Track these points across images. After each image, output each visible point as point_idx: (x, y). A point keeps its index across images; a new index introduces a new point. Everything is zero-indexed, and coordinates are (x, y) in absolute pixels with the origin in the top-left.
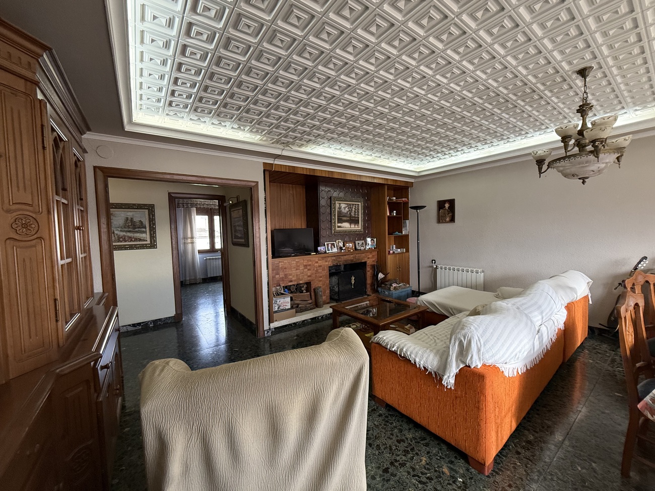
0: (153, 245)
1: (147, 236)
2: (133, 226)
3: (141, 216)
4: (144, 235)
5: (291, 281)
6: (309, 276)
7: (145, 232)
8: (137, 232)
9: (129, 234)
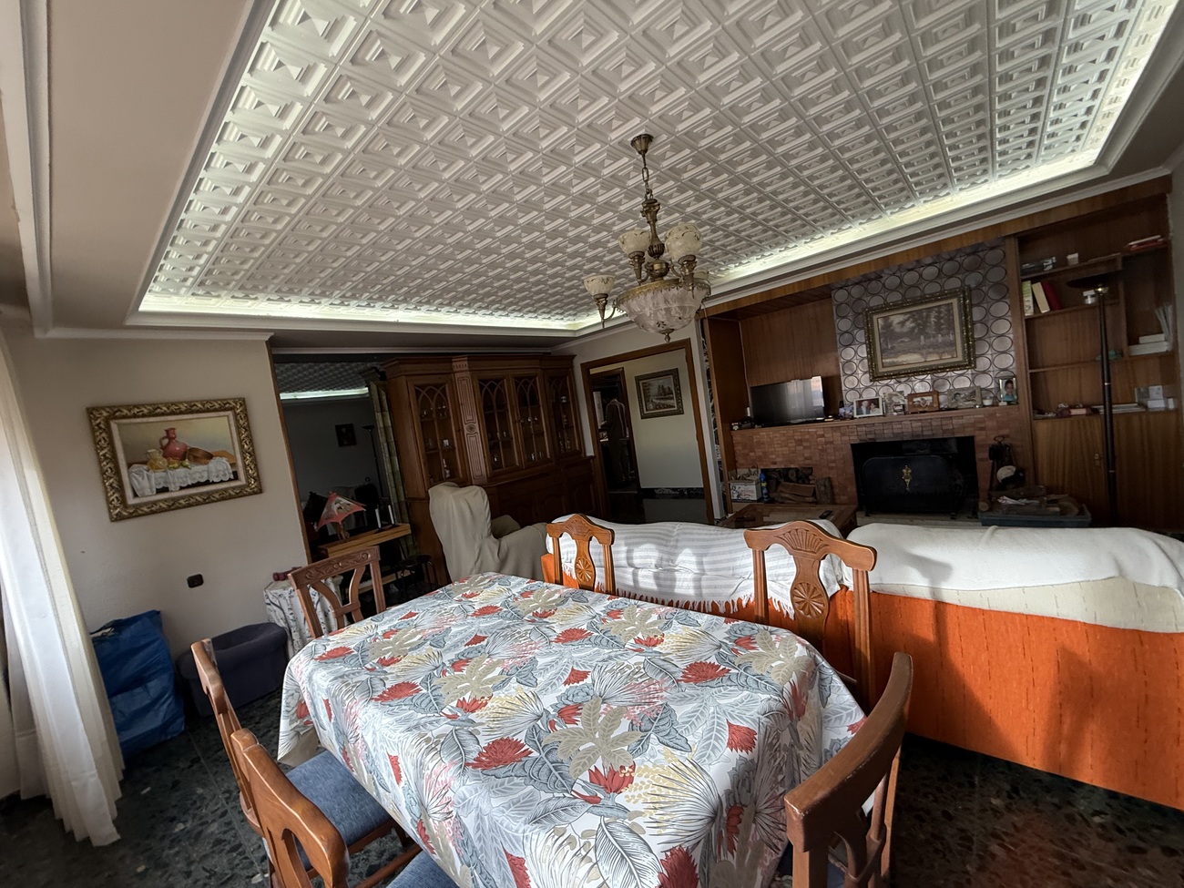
0: (680, 412)
1: (674, 402)
2: (665, 393)
3: (668, 382)
4: (672, 401)
5: (775, 463)
6: (806, 458)
7: (673, 398)
8: (667, 399)
9: (663, 402)
